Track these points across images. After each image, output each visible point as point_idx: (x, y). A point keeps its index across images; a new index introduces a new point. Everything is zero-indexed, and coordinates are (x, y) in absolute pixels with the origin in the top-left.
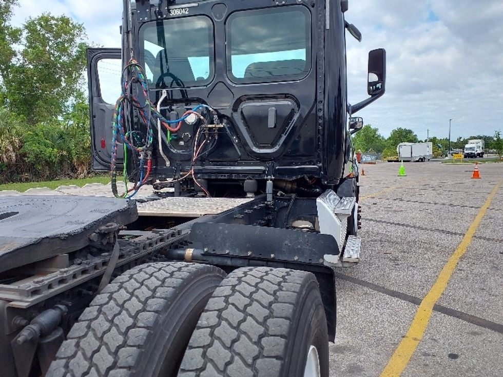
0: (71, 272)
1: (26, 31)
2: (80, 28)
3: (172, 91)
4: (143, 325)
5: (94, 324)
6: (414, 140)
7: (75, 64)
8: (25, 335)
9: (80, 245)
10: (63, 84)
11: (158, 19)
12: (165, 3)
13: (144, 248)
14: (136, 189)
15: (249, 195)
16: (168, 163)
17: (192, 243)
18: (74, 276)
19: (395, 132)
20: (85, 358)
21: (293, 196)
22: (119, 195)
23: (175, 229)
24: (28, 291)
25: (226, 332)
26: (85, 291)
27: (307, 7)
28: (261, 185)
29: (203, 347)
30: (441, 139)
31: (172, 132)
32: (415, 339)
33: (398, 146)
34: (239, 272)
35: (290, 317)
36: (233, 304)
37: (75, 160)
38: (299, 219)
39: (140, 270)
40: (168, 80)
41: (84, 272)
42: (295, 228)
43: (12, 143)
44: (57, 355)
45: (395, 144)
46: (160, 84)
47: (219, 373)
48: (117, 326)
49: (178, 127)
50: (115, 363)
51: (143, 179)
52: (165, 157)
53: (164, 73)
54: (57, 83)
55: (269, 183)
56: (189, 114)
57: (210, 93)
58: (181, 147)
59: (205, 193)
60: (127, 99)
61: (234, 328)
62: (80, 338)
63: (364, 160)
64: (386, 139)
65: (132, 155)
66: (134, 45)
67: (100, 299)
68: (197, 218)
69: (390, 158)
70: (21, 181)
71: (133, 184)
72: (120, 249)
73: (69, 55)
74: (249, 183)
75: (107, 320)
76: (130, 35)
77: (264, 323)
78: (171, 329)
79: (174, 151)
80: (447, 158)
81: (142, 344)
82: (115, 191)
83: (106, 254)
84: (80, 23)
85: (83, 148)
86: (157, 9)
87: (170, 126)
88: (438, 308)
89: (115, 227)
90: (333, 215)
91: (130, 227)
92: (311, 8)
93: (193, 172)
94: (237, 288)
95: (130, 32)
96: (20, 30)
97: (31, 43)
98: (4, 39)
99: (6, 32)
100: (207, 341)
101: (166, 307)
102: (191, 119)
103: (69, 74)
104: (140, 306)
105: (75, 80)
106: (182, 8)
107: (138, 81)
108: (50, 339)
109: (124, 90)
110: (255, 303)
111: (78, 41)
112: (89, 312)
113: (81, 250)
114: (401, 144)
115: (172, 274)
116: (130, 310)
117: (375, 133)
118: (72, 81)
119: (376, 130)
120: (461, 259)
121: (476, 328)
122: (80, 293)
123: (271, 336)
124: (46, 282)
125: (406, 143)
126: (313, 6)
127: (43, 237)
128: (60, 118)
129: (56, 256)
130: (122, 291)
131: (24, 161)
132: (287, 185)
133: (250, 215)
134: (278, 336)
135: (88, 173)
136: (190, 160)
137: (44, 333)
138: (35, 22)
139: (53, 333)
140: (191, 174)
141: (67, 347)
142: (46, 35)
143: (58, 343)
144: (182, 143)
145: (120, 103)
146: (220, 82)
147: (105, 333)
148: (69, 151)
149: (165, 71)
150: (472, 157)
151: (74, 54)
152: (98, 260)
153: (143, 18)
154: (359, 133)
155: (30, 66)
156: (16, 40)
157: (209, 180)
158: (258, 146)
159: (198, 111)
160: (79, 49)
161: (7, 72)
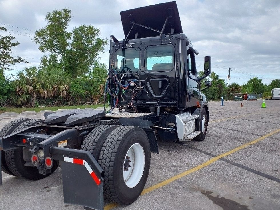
1: (74, 34)
2: (98, 31)
3: (127, 74)
4: (101, 133)
5: (93, 133)
10: (89, 58)
11: (122, 48)
15: (152, 113)
16: (124, 100)
18: (90, 126)
19: (273, 82)
20: (91, 138)
24: (81, 127)
27: (173, 45)
31: (125, 90)
38: (170, 122)
40: (126, 70)
46: (123, 71)
47: (112, 139)
48: (97, 133)
49: (127, 88)
51: (115, 106)
52: (122, 98)
54: (86, 57)
55: (159, 108)
56: (131, 83)
57: (139, 75)
58: (129, 95)
59: (136, 111)
60: (110, 78)
62: (90, 135)
63: (249, 98)
64: (268, 85)
69: (267, 97)
70: (68, 105)
71: (111, 108)
73: (92, 44)
74: (152, 108)
75: (95, 132)
79: (126, 96)
81: (101, 136)
83: (97, 123)
84: (98, 29)
86: (122, 45)
87: (124, 87)
90: (182, 121)
93: (132, 104)
95: (112, 54)
96: (71, 34)
97: (75, 39)
98: (64, 38)
99: (65, 34)
103: (92, 53)
105: (95, 57)
111: (97, 37)
112: (92, 131)
114: (273, 89)
117: (260, 82)
118: (93, 56)
119: (261, 80)
124: (84, 126)
129: (86, 122)
131: (70, 96)
136: (131, 99)
138: (78, 29)
141: (88, 136)
142: (82, 35)
143: (86, 136)
144: (129, 93)
146: (143, 71)
147: (95, 134)
148: (90, 91)
149: (125, 66)
151: (94, 43)
152: (95, 124)
153: (117, 48)
154: (250, 82)
155: (74, 50)
156: (69, 38)
157: (138, 107)
158: (155, 95)
159: (135, 82)
160: (97, 41)
161: (64, 53)
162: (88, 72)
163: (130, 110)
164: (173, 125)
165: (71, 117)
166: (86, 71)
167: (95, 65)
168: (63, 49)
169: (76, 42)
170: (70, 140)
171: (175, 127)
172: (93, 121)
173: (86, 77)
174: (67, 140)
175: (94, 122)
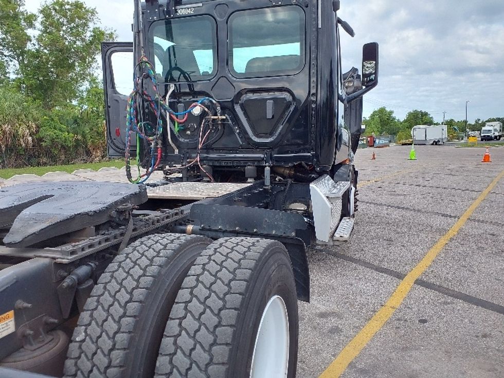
0: (98, 240)
1: (41, 16)
2: (93, 12)
3: (179, 84)
4: (150, 275)
5: (116, 274)
6: (430, 123)
7: (89, 48)
8: (67, 282)
9: (104, 219)
10: (78, 69)
11: (166, 19)
12: (172, 3)
13: (153, 224)
14: (148, 174)
15: (249, 180)
16: (177, 151)
17: (193, 221)
18: (100, 243)
19: (410, 114)
20: (111, 296)
21: (290, 181)
22: (133, 179)
23: (178, 210)
24: (68, 251)
25: (207, 278)
26: (108, 255)
27: (301, 7)
28: (260, 171)
29: (191, 288)
30: (458, 122)
31: (179, 123)
32: (393, 308)
33: (412, 129)
34: (221, 240)
35: (253, 269)
36: (214, 261)
37: (90, 143)
38: (296, 202)
39: (149, 238)
40: (176, 74)
41: (107, 240)
42: (291, 210)
43: (29, 127)
44: (91, 294)
45: (410, 127)
46: (169, 78)
47: (200, 303)
48: (131, 275)
49: (185, 119)
50: (131, 299)
51: (154, 165)
52: (173, 145)
53: (173, 67)
54: (72, 67)
55: (267, 169)
56: (195, 106)
57: (213, 87)
58: (188, 137)
59: (210, 179)
60: (139, 93)
61: (213, 276)
62: (106, 283)
64: (402, 121)
65: (144, 145)
66: (144, 44)
67: (120, 257)
68: (199, 200)
69: (404, 141)
70: (39, 164)
71: (145, 170)
72: (134, 224)
73: (83, 40)
74: (250, 169)
75: (125, 272)
76: (141, 34)
77: (233, 273)
78: (170, 279)
79: (182, 140)
80: (463, 141)
81: (149, 287)
82: (129, 176)
83: (124, 227)
84: (93, 8)
85: (98, 133)
86: (165, 9)
87: (177, 118)
88: (419, 282)
89: (130, 207)
90: (325, 199)
91: (142, 207)
92: (305, 8)
93: (198, 160)
94: (218, 250)
95: (141, 32)
96: (35, 16)
97: (46, 28)
98: (19, 24)
99: (21, 17)
100: (194, 283)
101: (167, 263)
102: (197, 111)
103: (83, 59)
104: (148, 262)
105: (89, 66)
106: (188, 8)
107: (148, 76)
108: (84, 286)
109: (136, 84)
110: (229, 260)
111: (91, 25)
112: (112, 266)
113: (104, 224)
114: (415, 127)
115: (172, 241)
116: (141, 265)
117: (390, 115)
118: (86, 65)
119: (391, 112)
120: (451, 239)
121: (450, 299)
122: (103, 257)
123: (238, 280)
124: (80, 246)
125: (421, 126)
126: (307, 6)
127: (76, 213)
128: (74, 102)
129: (86, 228)
130: (135, 252)
131: (41, 146)
132: (285, 171)
133: (248, 198)
134: (242, 280)
135: (103, 157)
136: (196, 148)
137: (80, 281)
138: (50, 7)
139: (86, 282)
140: (197, 161)
141: (98, 289)
142: (61, 20)
143: (91, 288)
144: (188, 132)
145: (133, 98)
146: (222, 77)
147: (123, 280)
148: (84, 136)
149: (173, 66)
150: (488, 140)
151: (87, 38)
152: (117, 232)
153: (153, 17)
154: (374, 115)
155: (45, 51)
156: (31, 25)
157: (214, 167)
158: (258, 136)
159: (202, 103)
160: (92, 34)
161: (23, 57)
162: (77, 97)
163: (194, 175)
164: (301, 207)
165: (26, 212)
166: (73, 94)
167: (90, 82)
168: (19, 48)
169: (50, 33)
170: (26, 308)
171: (309, 214)
172: (111, 224)
173: (73, 107)
174: (11, 313)
175: (112, 227)
